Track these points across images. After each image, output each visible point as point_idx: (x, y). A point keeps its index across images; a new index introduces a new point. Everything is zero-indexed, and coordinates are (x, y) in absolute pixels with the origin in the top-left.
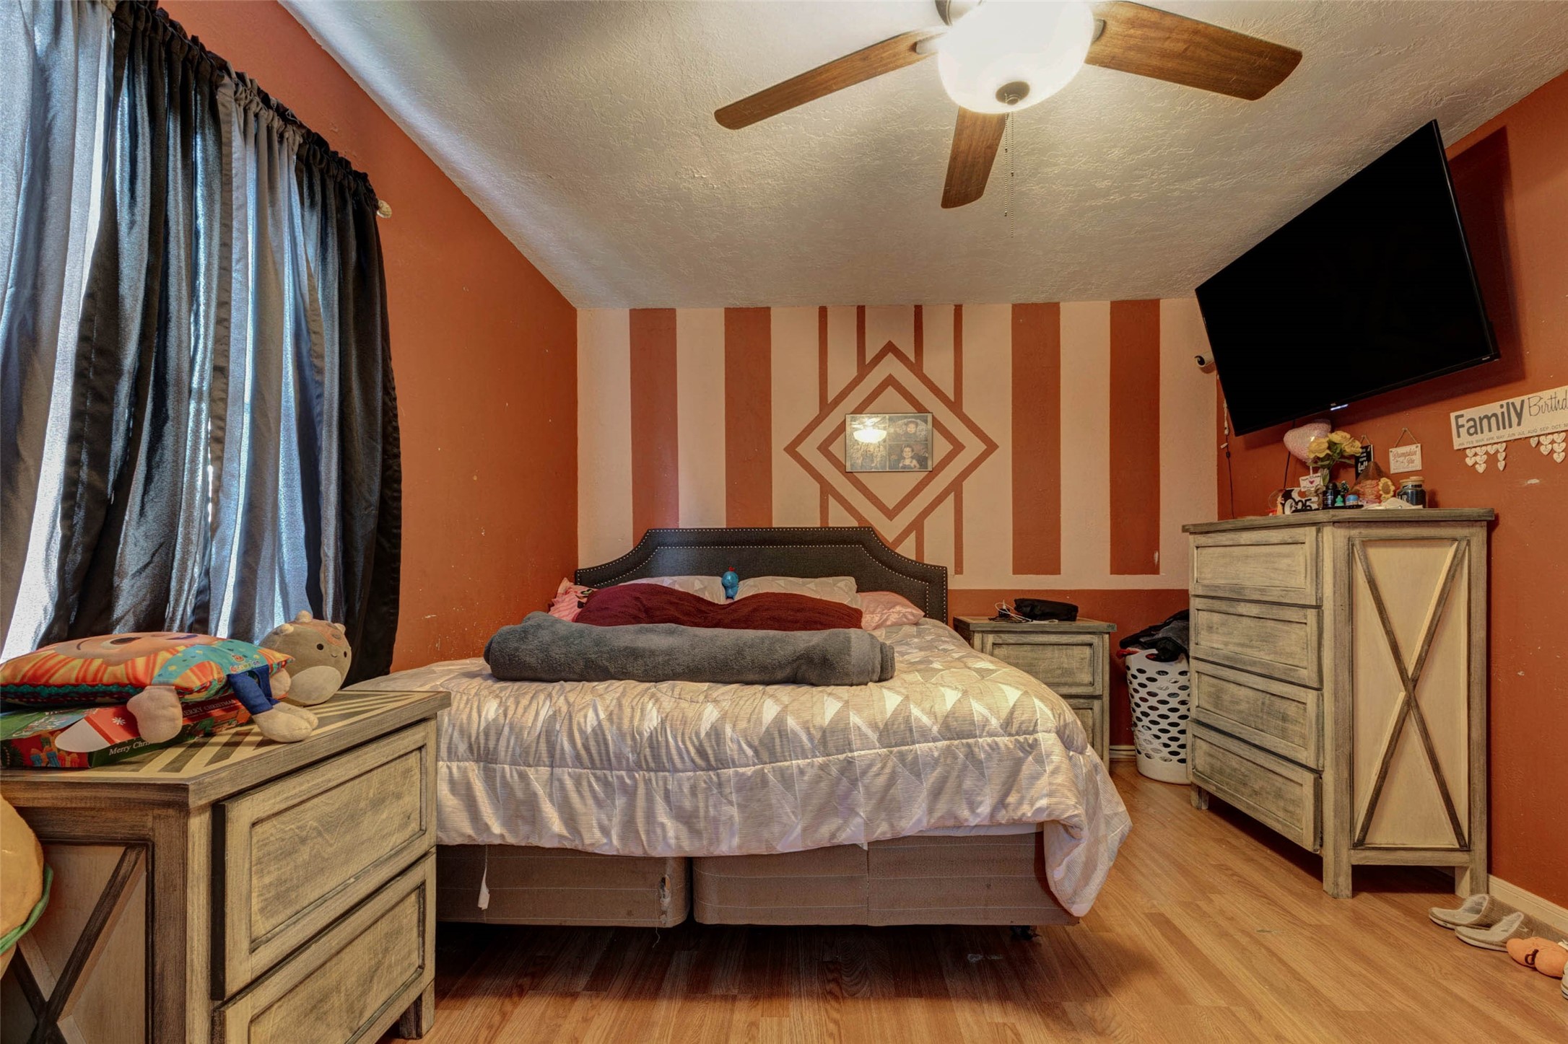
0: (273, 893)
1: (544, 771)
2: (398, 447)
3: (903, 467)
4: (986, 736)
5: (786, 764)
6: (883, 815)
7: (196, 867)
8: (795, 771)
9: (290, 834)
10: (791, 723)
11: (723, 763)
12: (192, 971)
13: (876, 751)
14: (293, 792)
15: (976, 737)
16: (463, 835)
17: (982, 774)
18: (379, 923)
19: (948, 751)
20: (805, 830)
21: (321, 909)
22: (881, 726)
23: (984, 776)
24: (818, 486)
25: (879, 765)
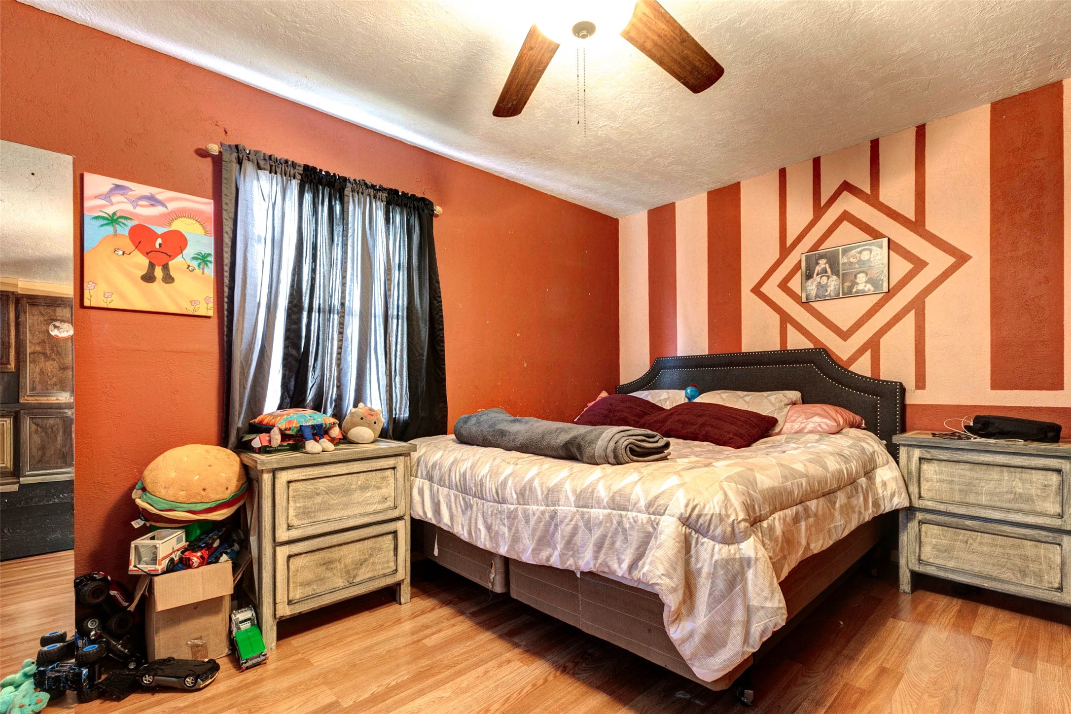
0: (302, 511)
1: (446, 489)
2: (443, 325)
3: (856, 292)
4: (635, 512)
5: (528, 507)
6: (571, 553)
7: (266, 492)
8: (531, 512)
9: (310, 490)
10: (536, 483)
11: (504, 501)
12: (265, 529)
13: (570, 508)
14: (309, 473)
15: (628, 511)
16: (419, 515)
17: (626, 539)
18: (366, 541)
19: (609, 516)
20: (533, 550)
21: (325, 524)
22: (578, 492)
23: (627, 541)
24: (778, 317)
25: (570, 518)
